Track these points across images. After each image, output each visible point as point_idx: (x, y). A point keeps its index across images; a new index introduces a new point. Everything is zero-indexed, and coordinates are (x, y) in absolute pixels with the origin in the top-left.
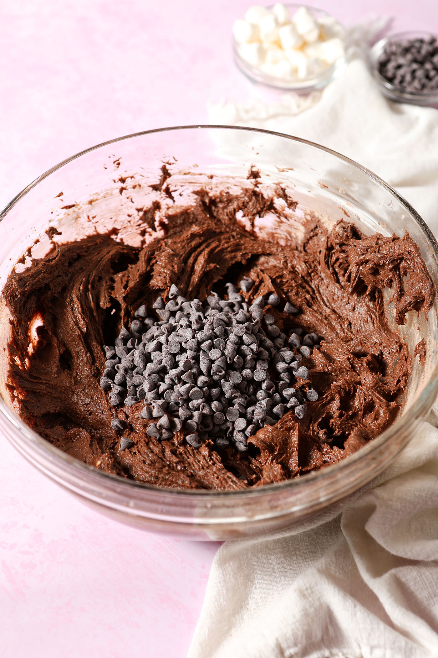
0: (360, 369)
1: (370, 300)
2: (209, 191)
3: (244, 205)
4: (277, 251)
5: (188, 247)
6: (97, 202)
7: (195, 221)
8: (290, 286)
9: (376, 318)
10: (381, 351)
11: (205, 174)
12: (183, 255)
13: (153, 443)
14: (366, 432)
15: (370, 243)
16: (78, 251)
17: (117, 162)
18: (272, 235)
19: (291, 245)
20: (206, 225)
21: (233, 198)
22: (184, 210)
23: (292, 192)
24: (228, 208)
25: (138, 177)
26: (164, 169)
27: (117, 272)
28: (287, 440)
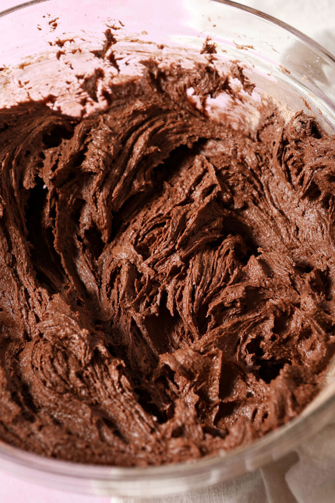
0: (301, 287)
1: (322, 207)
2: (158, 62)
3: (195, 82)
4: (227, 137)
5: (129, 126)
6: (30, 66)
7: (141, 93)
8: (237, 180)
9: (327, 227)
10: (327, 266)
11: (155, 44)
12: (122, 135)
13: (58, 360)
14: (298, 370)
15: (330, 145)
16: (5, 121)
17: (53, 23)
18: (225, 117)
19: (244, 130)
20: (152, 100)
21: (184, 72)
22: (130, 80)
23: (250, 72)
24: (178, 82)
25: (78, 41)
26: (108, 34)
27: (49, 146)
28: (208, 367)
